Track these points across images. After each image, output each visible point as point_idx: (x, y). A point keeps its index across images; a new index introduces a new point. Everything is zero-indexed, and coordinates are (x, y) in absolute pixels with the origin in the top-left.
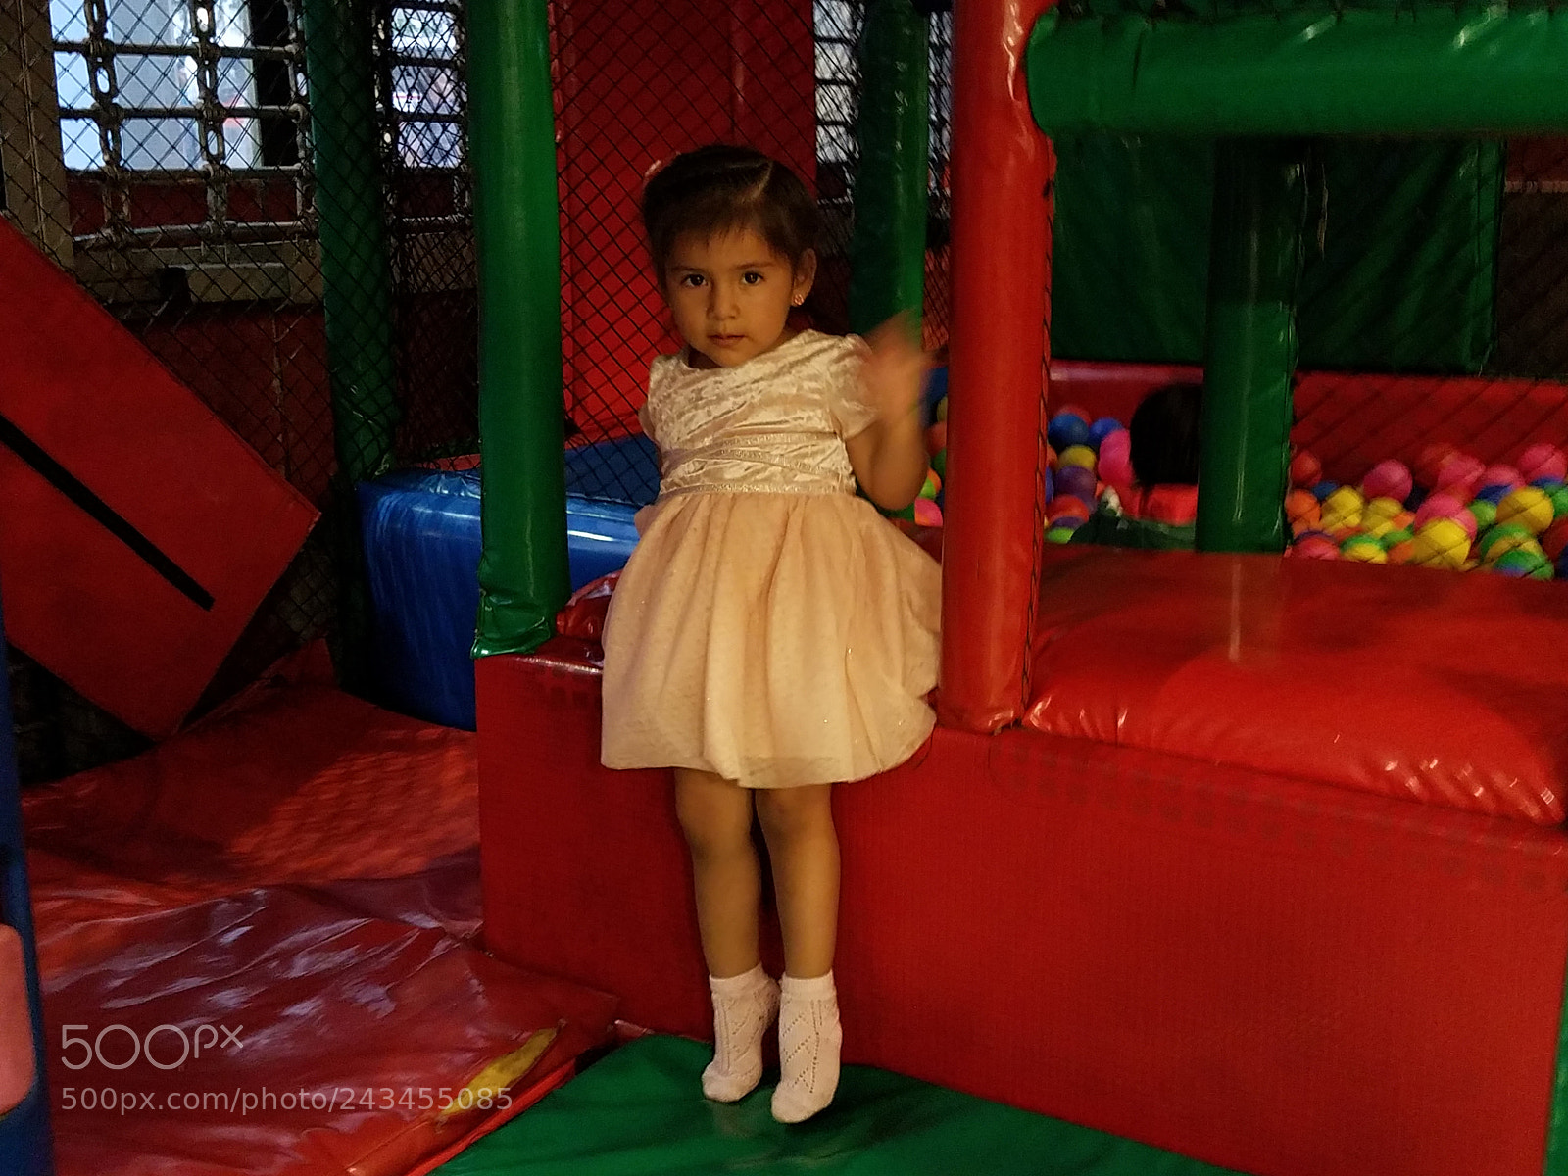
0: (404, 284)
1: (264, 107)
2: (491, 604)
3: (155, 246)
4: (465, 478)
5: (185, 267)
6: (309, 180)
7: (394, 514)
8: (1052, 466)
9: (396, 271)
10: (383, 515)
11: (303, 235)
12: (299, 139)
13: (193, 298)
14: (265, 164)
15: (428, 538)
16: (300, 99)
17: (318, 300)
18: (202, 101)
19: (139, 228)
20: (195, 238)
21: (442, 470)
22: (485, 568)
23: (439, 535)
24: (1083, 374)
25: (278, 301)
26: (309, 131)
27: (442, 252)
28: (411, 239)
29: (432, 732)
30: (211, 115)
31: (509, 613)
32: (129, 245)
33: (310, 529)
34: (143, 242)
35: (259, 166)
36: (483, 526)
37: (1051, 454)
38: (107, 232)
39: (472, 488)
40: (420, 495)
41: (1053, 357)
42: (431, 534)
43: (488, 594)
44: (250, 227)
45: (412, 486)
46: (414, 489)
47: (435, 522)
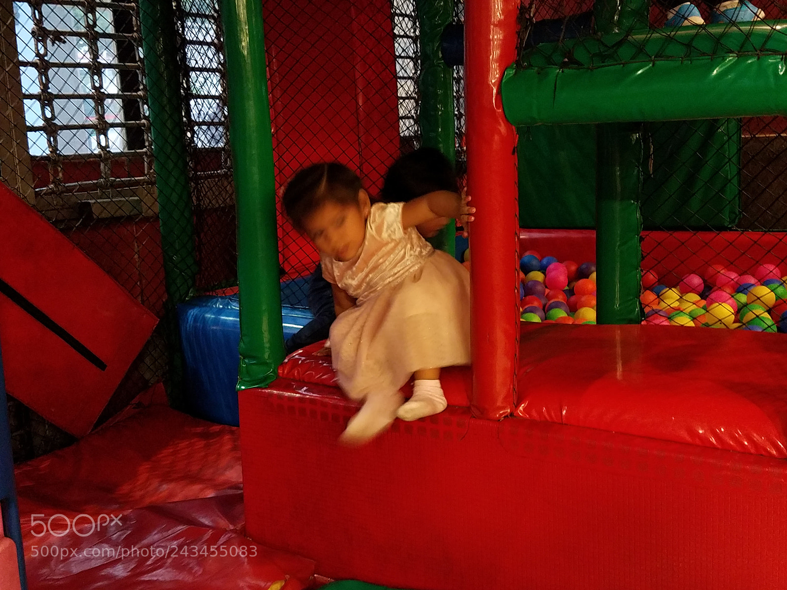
0: (199, 205)
1: (128, 122)
2: (245, 363)
3: (75, 192)
4: (231, 299)
5: (90, 201)
6: (151, 156)
7: (196, 319)
8: (523, 281)
9: (194, 198)
10: (190, 319)
11: (148, 183)
12: (145, 137)
13: (95, 217)
14: (129, 150)
15: (213, 330)
16: (146, 118)
17: (156, 214)
18: (97, 120)
19: (67, 183)
20: (95, 187)
21: (219, 295)
22: (242, 344)
23: (218, 328)
24: (536, 235)
25: (137, 216)
26: (151, 133)
27: (217, 188)
28: (202, 183)
29: (216, 428)
30: (102, 128)
31: (254, 367)
32: (63, 192)
33: (154, 328)
34: (70, 190)
35: (126, 151)
36: (241, 324)
37: (522, 275)
38: (52, 186)
39: (234, 304)
40: (208, 309)
41: (520, 227)
42: (215, 328)
43: (244, 358)
44: (122, 181)
45: (204, 304)
46: (206, 306)
47: (216, 322)
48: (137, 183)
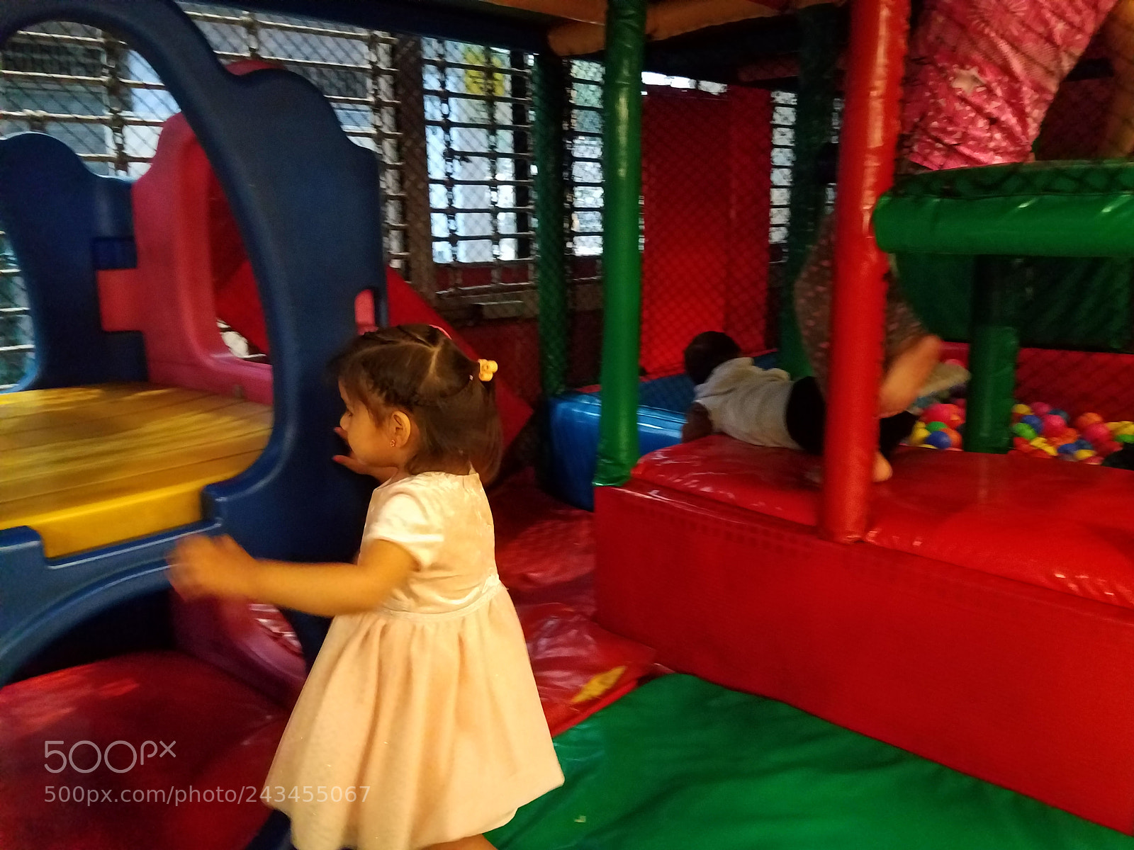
1: (519, 233)
2: (603, 462)
3: (470, 295)
4: (594, 396)
5: (482, 304)
6: (535, 264)
7: (564, 412)
9: (570, 303)
10: (560, 412)
11: (531, 288)
12: (532, 246)
13: (486, 318)
14: (517, 258)
16: (534, 229)
17: (536, 317)
18: (492, 232)
19: (465, 287)
21: (585, 392)
23: (583, 422)
25: (520, 317)
26: (537, 243)
28: (577, 289)
29: (577, 512)
32: (460, 295)
33: (528, 418)
36: (602, 419)
39: (598, 401)
42: (580, 422)
45: (573, 399)
48: (522, 288)
